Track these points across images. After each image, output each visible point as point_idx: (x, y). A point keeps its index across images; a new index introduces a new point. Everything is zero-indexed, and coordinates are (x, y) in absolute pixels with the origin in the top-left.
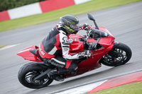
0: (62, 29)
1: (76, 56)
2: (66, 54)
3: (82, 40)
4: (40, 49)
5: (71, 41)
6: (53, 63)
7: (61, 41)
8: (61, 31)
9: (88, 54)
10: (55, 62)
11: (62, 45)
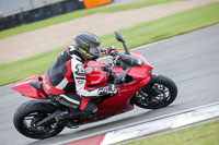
0: (76, 52)
1: (95, 93)
2: (81, 89)
3: (105, 69)
4: (44, 82)
5: (89, 70)
6: (62, 102)
7: (74, 70)
8: (74, 56)
9: (113, 89)
10: (65, 100)
11: (75, 76)
